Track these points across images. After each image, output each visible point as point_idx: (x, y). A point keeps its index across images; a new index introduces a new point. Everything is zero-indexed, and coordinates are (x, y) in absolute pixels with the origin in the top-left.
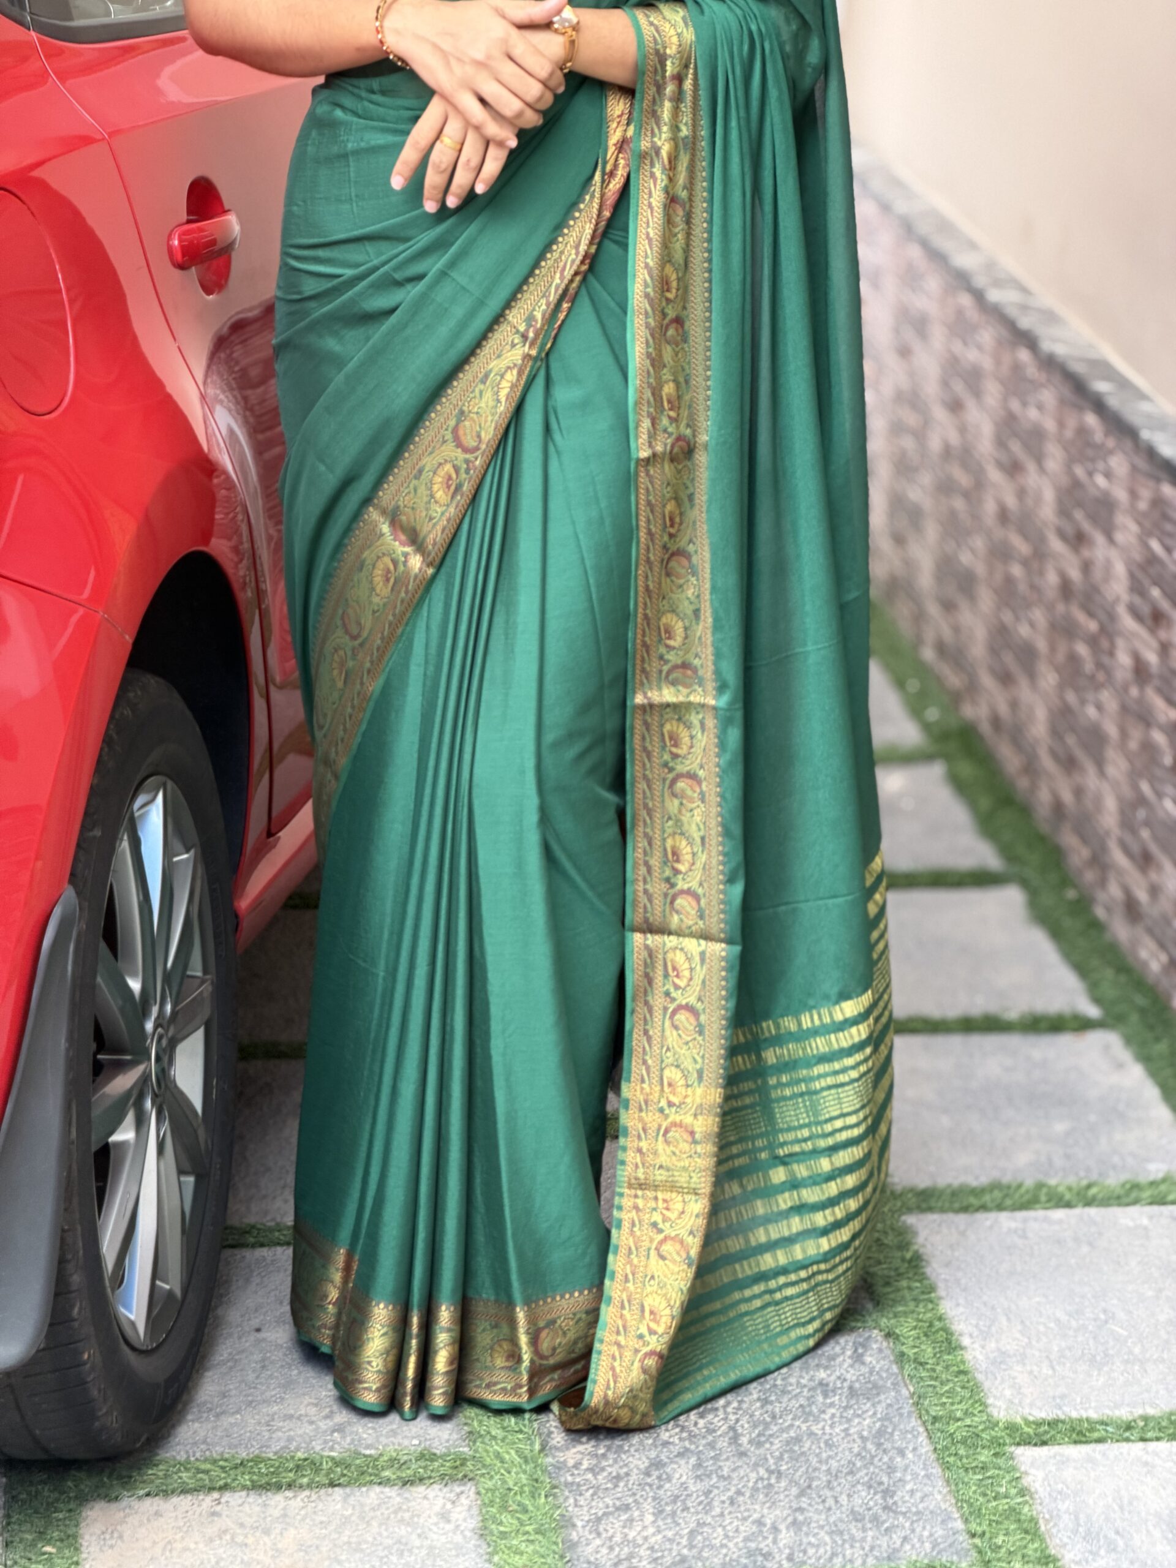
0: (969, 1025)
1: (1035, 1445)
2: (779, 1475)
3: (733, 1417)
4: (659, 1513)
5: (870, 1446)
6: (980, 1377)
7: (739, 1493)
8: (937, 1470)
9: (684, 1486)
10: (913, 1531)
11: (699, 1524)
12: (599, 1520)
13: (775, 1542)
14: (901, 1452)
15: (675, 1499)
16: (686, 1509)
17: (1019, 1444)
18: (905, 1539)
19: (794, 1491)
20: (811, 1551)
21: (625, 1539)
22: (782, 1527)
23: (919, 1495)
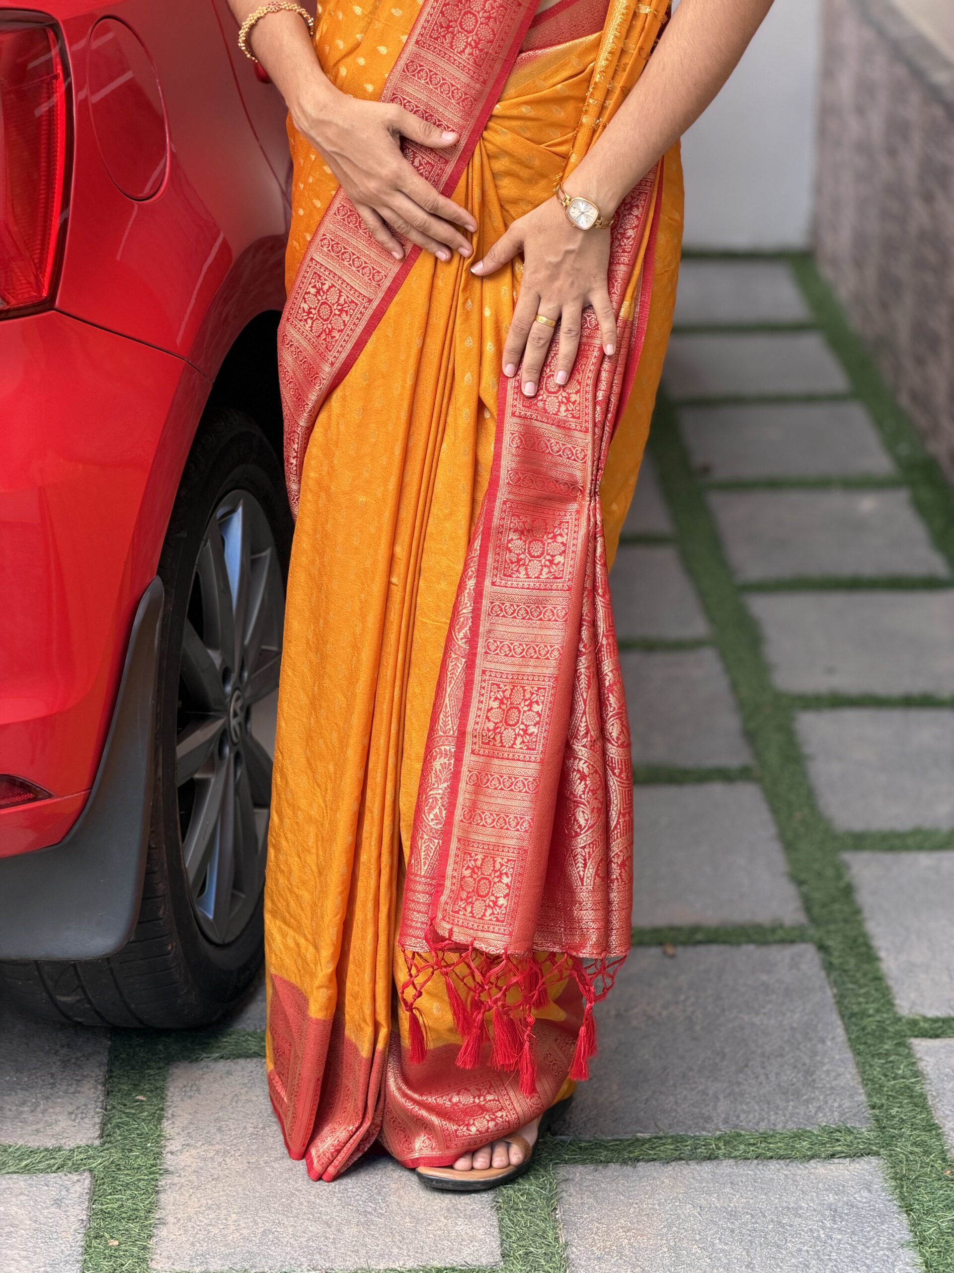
0: (909, 702)
1: (931, 1037)
2: (723, 1056)
3: (690, 1010)
5: (799, 1036)
6: (891, 983)
7: (691, 1069)
8: (849, 1055)
10: (826, 1103)
13: (715, 1108)
14: (823, 1041)
17: (916, 1036)
18: (819, 1108)
19: (734, 1069)
20: (742, 1117)
22: (721, 1097)
23: (833, 1074)
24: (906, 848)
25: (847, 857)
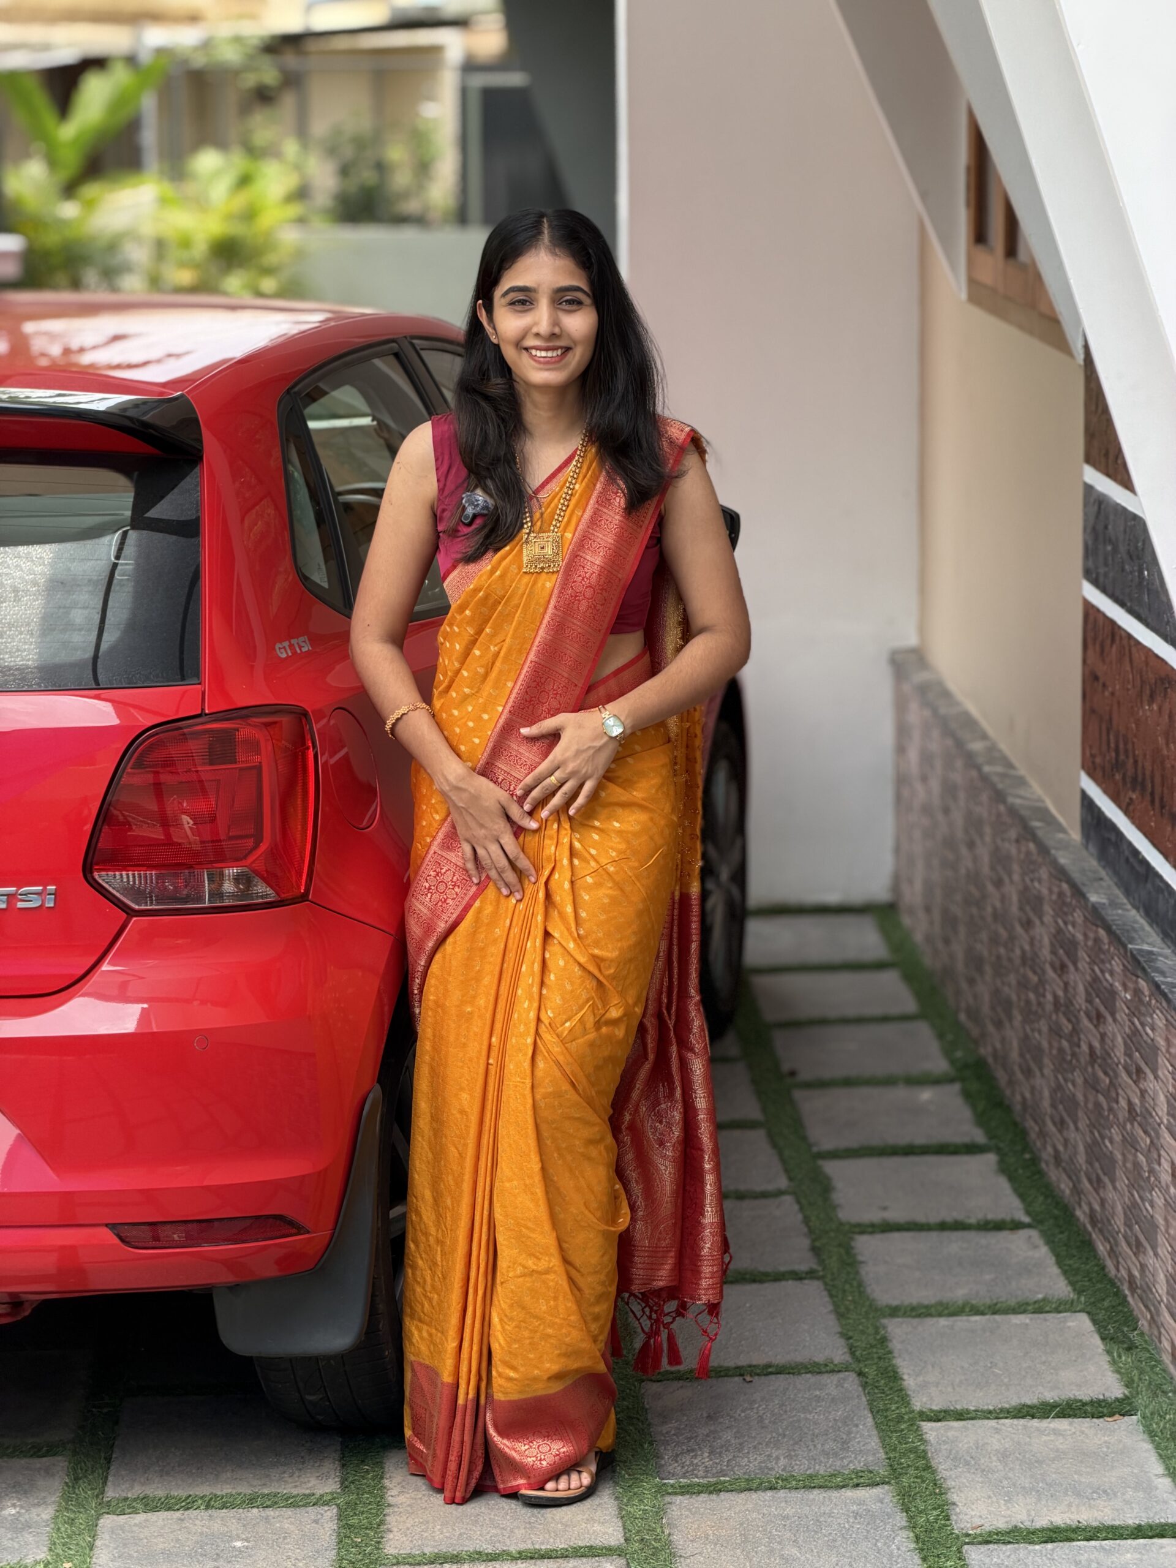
1: (934, 1421)
2: (784, 1436)
3: (761, 1413)
4: (711, 1453)
5: (840, 1424)
6: (909, 1393)
7: (760, 1443)
8: (875, 1432)
9: (729, 1441)
10: (856, 1458)
11: (734, 1456)
12: (677, 1455)
13: (776, 1463)
14: (857, 1426)
15: (722, 1447)
16: (727, 1450)
17: (924, 1421)
18: (850, 1462)
19: (791, 1442)
20: (796, 1467)
21: (692, 1463)
22: (782, 1457)
23: (862, 1443)
24: (930, 1315)
25: (885, 1321)
